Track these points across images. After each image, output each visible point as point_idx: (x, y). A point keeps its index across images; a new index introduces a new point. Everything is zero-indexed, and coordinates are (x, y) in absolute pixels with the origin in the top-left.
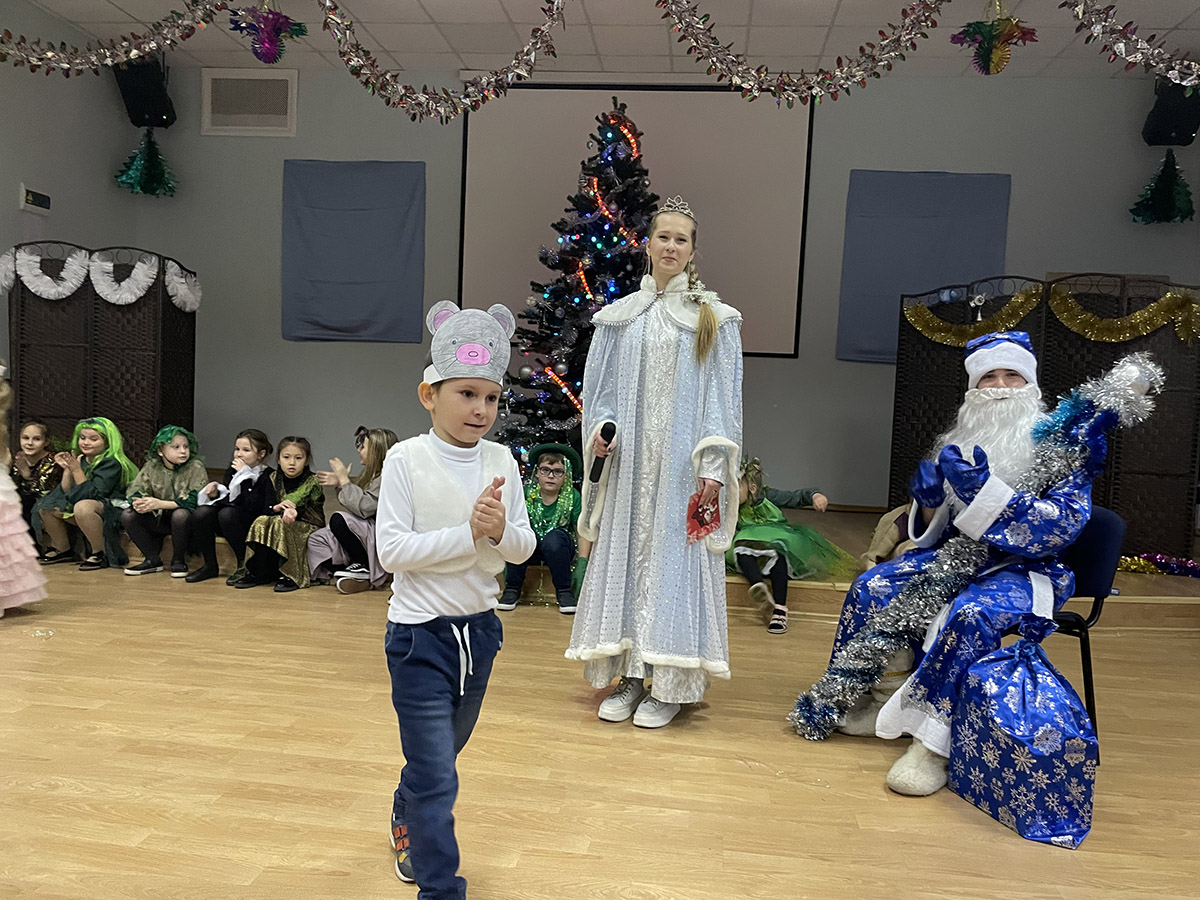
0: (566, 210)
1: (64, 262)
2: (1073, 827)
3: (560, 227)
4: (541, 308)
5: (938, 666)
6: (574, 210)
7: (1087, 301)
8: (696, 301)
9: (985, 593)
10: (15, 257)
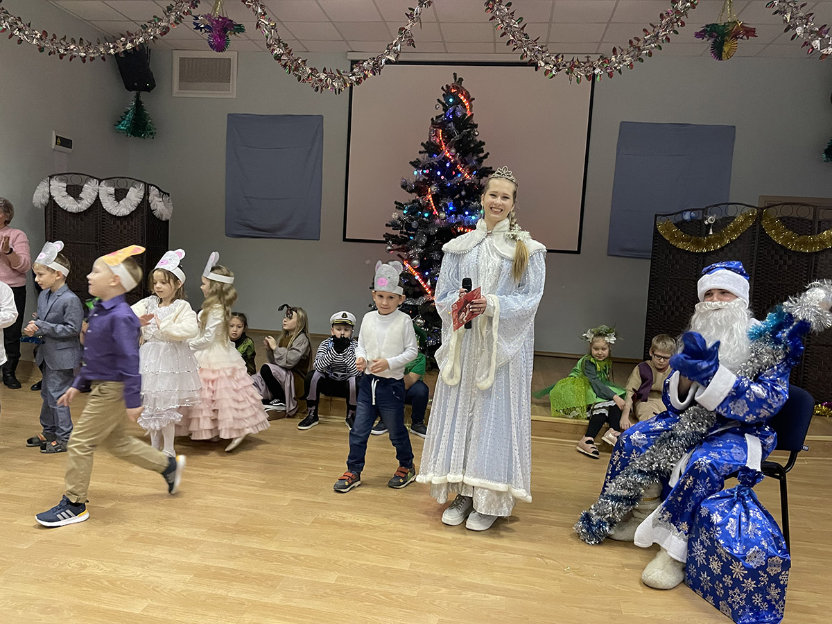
0: (420, 152)
1: (82, 187)
2: (771, 617)
3: (416, 164)
4: (402, 221)
5: (680, 499)
6: (425, 152)
7: (789, 222)
8: (514, 238)
9: (714, 449)
10: (49, 184)
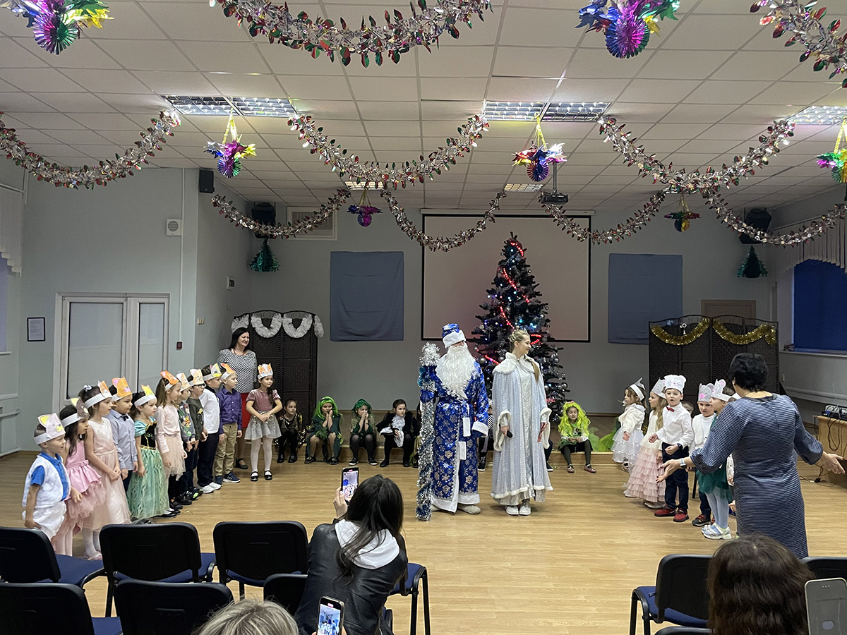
1: (272, 320)
4: (488, 331)
10: (250, 319)
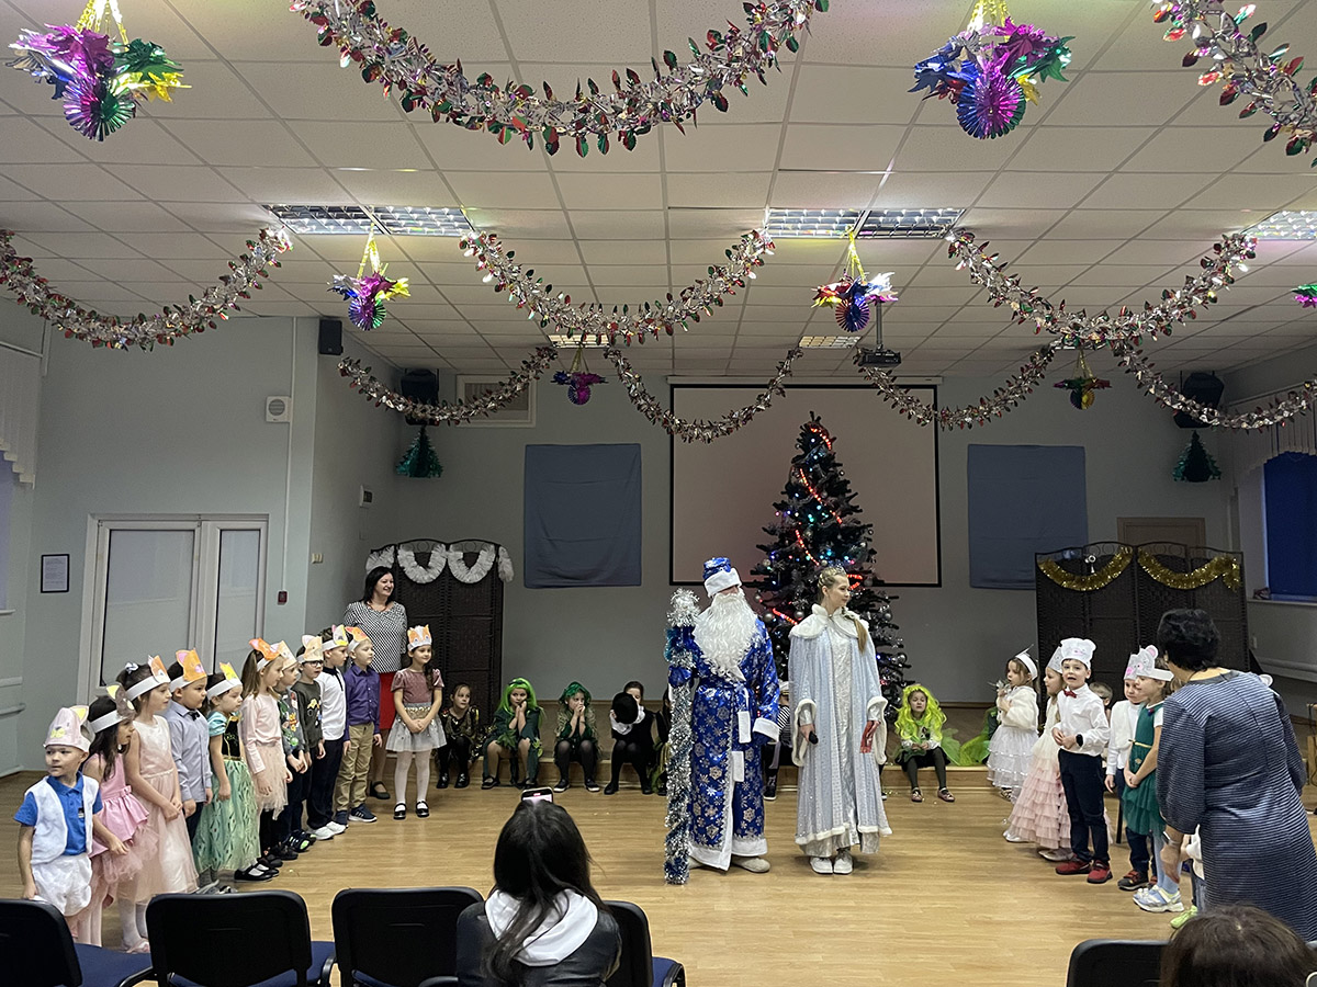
1: (431, 554)
4: (777, 569)
10: (396, 554)
